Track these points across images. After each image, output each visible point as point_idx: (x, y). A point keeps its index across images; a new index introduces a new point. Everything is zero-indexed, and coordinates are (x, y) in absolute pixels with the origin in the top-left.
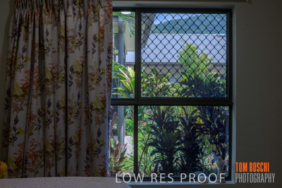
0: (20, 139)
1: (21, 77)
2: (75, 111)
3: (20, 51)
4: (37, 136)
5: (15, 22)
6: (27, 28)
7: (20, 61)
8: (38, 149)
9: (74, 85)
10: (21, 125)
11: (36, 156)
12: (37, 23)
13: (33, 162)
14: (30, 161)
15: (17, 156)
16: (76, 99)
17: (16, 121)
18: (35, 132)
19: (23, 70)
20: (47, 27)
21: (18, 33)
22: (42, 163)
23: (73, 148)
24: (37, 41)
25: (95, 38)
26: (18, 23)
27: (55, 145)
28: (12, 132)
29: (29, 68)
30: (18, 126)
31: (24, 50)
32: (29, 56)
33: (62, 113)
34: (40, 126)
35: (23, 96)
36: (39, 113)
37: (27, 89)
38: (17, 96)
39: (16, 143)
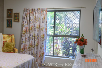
0: (24, 44)
1: (24, 29)
2: (36, 37)
3: (25, 22)
4: (27, 43)
5: (24, 15)
6: (26, 17)
7: (24, 25)
8: (27, 46)
9: (37, 31)
10: (24, 40)
11: (27, 48)
12: (29, 15)
13: (26, 50)
14: (25, 49)
15: (23, 48)
16: (37, 34)
17: (23, 39)
18: (27, 42)
19: (25, 27)
20: (31, 16)
21: (24, 18)
22: (29, 50)
23: (36, 47)
24: (28, 20)
25: (43, 19)
26: (25, 15)
27: (32, 46)
28: (22, 42)
29: (26, 26)
30: (23, 41)
31: (26, 22)
32: (27, 24)
33: (33, 38)
34: (28, 41)
35: (25, 33)
36: (28, 38)
37: (26, 32)
38: (23, 33)
39: (22, 45)
